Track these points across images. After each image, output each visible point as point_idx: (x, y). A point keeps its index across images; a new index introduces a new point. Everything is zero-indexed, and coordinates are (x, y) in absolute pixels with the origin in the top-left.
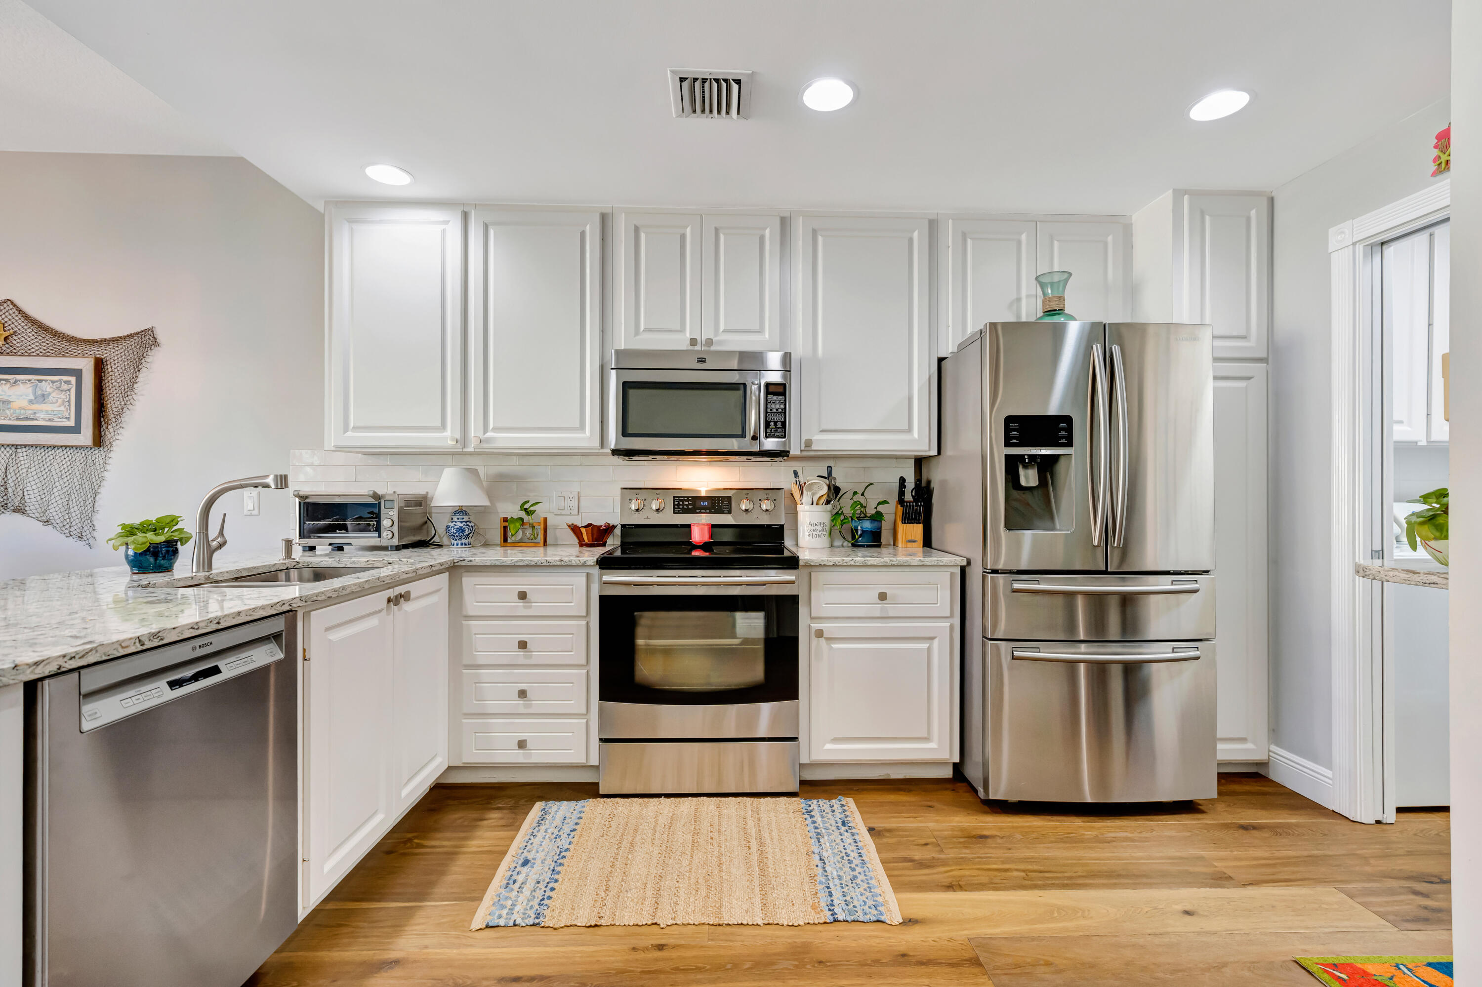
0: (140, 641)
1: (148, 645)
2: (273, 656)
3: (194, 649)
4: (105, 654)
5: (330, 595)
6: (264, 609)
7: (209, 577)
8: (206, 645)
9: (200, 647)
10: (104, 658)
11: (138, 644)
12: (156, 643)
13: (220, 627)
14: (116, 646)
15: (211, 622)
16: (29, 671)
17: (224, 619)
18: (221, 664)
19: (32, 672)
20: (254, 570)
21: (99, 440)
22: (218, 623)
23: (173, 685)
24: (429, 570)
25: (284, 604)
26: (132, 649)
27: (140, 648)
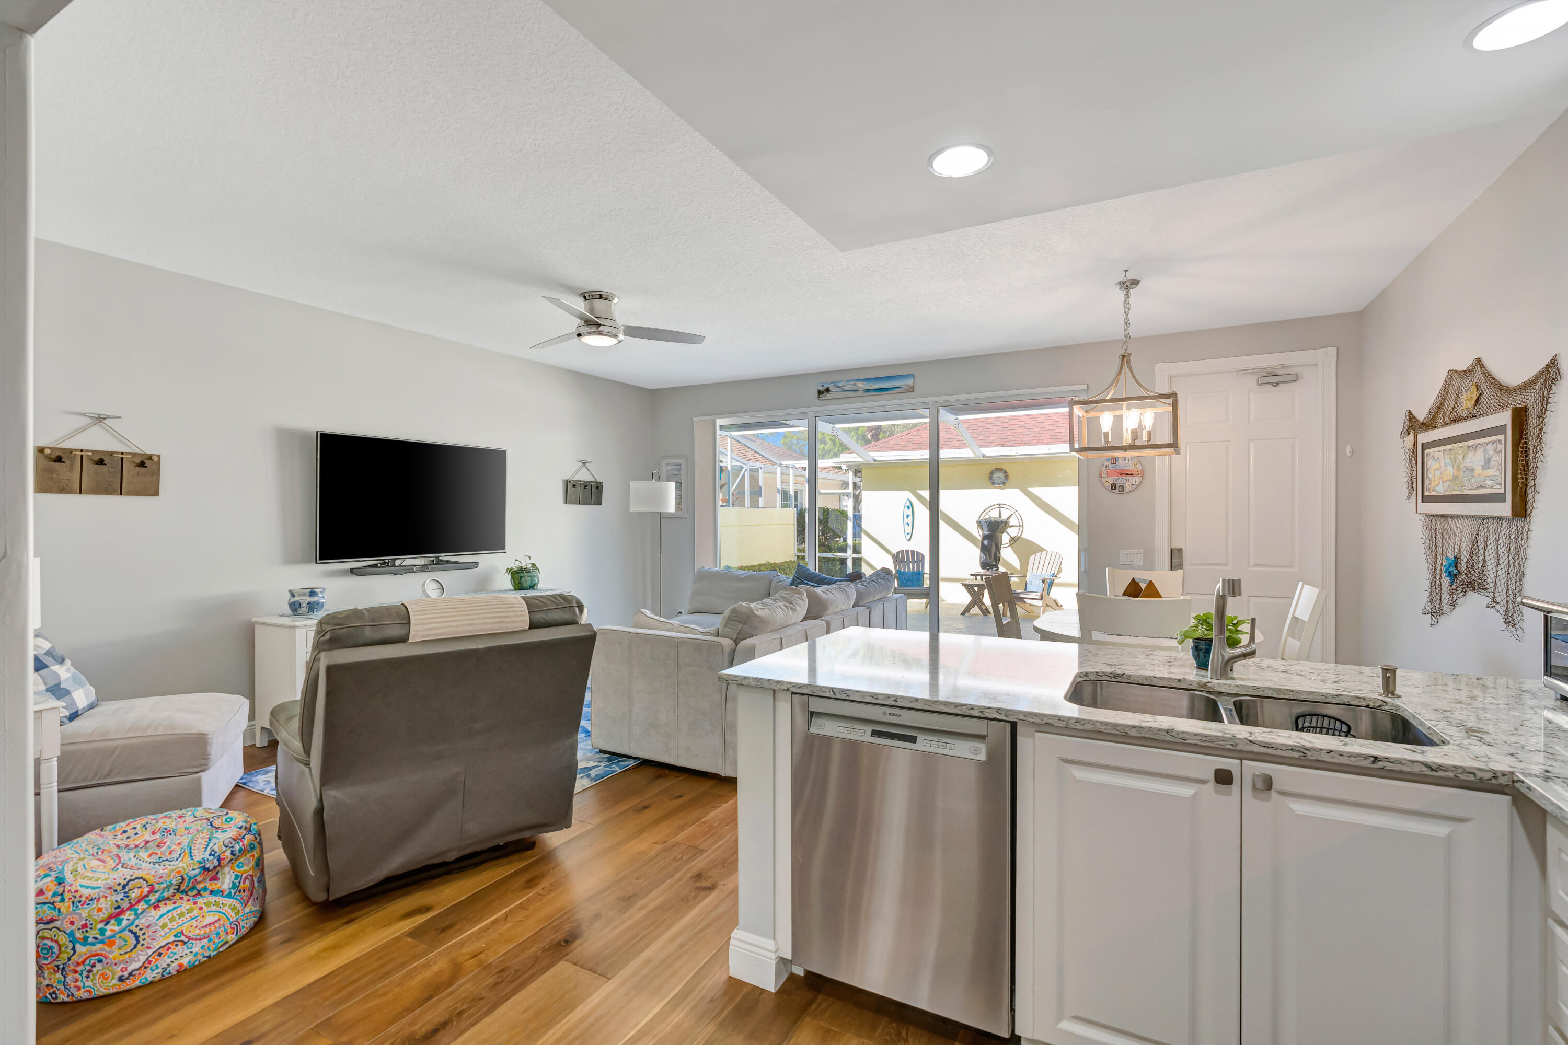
0: (833, 691)
1: (838, 696)
2: (974, 754)
3: (884, 714)
4: (811, 691)
5: (1051, 722)
6: (946, 705)
7: (1205, 685)
8: (896, 715)
9: (890, 714)
10: (811, 693)
11: (832, 693)
12: (844, 697)
13: (897, 704)
14: (818, 689)
15: (888, 698)
16: (774, 685)
17: (902, 700)
18: (921, 737)
19: (776, 686)
20: (1290, 693)
21: (1521, 509)
22: (896, 701)
23: (875, 733)
24: (1367, 763)
25: (972, 709)
26: (827, 695)
27: (833, 696)
